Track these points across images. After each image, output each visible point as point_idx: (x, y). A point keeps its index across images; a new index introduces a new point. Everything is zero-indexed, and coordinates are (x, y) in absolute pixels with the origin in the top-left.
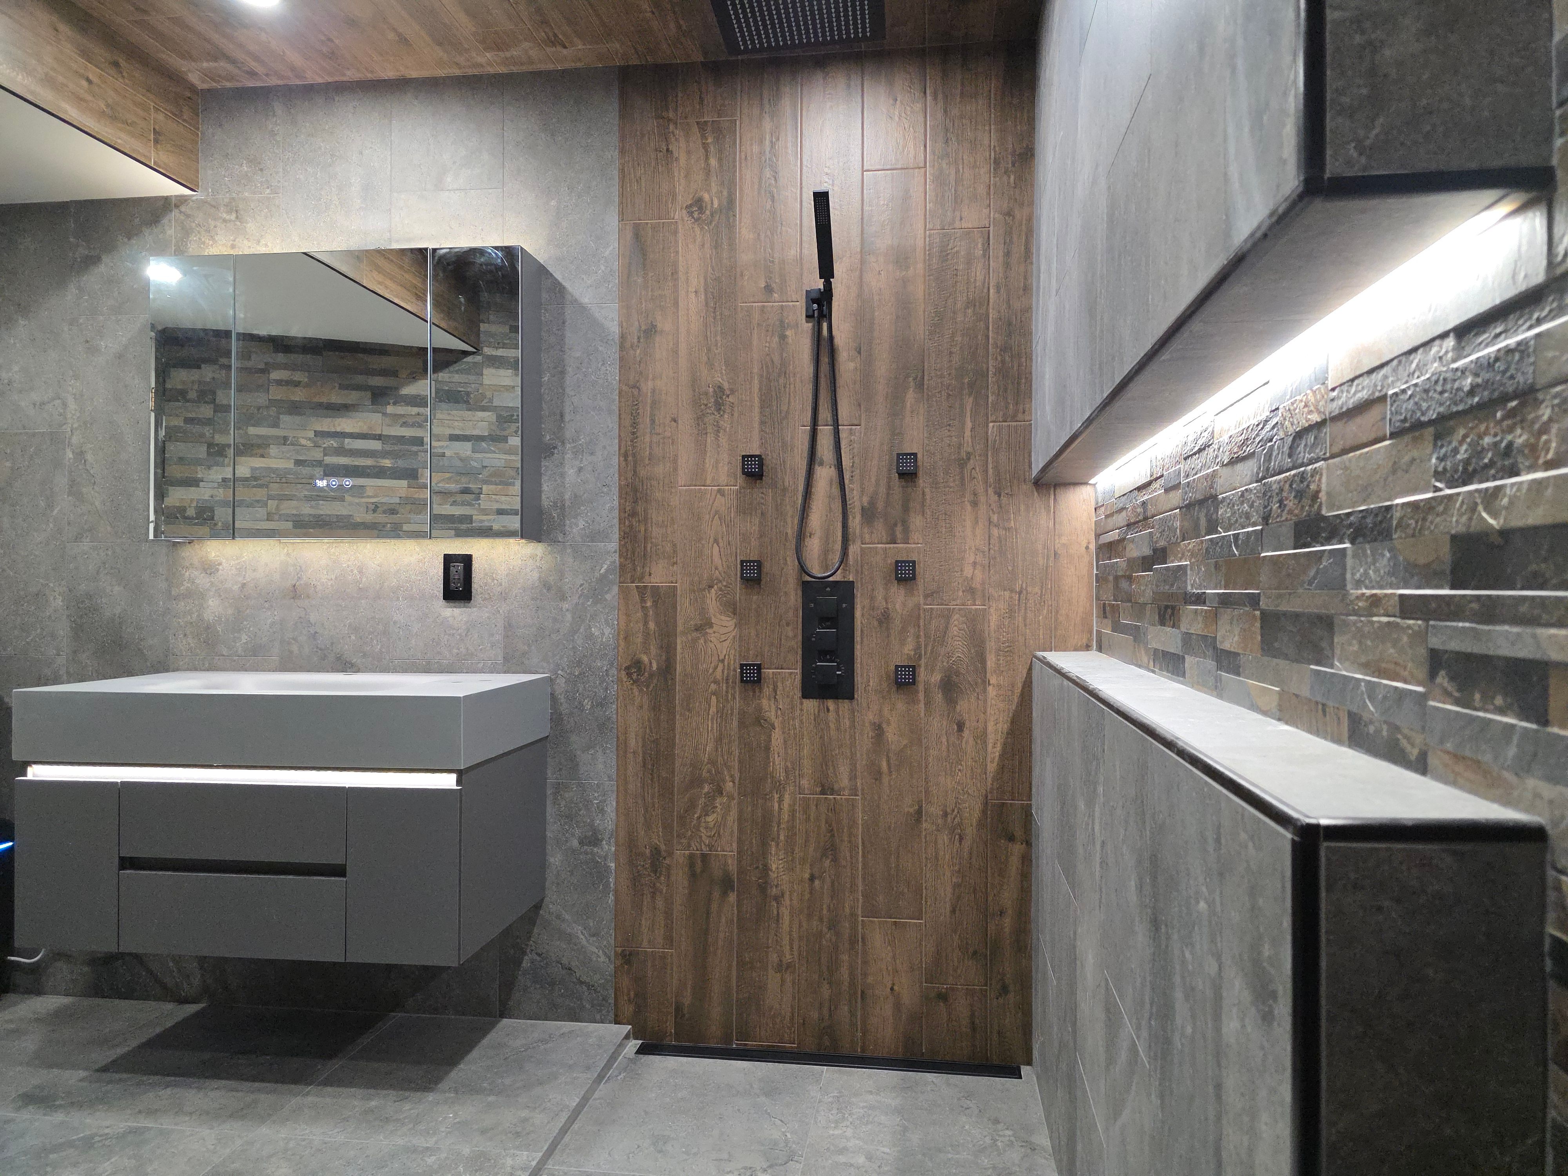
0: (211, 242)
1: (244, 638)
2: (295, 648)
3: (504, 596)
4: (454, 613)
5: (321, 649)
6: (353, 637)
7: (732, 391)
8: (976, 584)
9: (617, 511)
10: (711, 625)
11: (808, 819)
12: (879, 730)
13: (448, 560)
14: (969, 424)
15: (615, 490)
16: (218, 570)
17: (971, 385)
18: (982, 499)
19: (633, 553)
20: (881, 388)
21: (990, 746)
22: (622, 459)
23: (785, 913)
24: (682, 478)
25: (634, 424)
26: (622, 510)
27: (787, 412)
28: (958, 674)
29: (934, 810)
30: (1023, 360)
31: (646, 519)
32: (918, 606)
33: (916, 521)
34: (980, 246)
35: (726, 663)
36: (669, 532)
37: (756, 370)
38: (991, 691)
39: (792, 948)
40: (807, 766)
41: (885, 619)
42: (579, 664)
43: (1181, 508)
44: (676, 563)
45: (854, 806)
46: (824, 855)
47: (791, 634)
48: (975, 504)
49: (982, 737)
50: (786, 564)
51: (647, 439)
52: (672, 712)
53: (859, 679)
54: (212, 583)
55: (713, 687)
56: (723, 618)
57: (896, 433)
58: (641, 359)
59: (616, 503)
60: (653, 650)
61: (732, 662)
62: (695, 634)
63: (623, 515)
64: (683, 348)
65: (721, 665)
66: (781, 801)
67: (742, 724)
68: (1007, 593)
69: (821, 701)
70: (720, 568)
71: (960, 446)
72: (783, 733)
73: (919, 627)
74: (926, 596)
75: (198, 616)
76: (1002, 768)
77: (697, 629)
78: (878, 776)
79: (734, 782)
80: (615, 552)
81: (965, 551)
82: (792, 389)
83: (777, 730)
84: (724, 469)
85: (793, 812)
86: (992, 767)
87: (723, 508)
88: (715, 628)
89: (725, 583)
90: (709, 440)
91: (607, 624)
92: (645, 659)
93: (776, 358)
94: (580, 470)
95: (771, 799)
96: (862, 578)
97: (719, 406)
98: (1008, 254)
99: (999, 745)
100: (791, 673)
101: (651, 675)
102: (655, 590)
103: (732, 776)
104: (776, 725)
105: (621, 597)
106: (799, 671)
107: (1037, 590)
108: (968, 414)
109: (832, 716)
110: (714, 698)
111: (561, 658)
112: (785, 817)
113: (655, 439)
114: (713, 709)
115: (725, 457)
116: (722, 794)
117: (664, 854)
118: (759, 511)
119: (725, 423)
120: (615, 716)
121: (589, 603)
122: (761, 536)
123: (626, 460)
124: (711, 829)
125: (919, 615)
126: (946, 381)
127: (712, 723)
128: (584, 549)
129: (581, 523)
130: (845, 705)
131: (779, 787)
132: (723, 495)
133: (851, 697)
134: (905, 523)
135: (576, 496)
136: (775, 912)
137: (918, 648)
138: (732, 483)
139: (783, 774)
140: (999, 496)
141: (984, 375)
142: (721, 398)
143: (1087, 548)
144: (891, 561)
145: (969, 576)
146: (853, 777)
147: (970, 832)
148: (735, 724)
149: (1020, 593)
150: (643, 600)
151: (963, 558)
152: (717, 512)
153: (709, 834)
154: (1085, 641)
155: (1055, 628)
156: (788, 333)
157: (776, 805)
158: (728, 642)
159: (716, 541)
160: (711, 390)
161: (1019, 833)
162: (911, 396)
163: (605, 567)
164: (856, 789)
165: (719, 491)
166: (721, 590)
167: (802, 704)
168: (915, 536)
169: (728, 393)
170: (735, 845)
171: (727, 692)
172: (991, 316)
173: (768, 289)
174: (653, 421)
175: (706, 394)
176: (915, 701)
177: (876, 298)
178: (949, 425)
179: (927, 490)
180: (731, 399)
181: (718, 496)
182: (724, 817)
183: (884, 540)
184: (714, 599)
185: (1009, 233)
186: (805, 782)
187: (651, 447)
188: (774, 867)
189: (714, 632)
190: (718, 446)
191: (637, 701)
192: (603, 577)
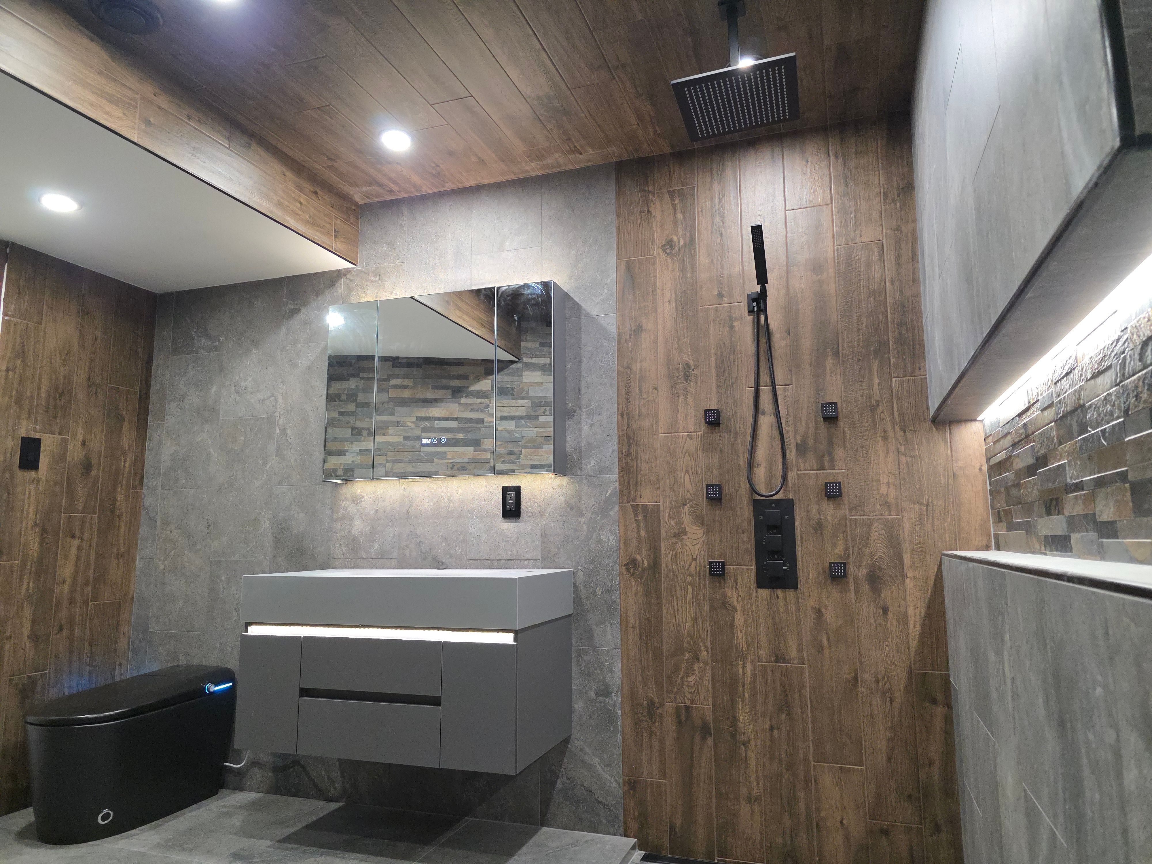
0: (364, 295)
1: (376, 546)
2: (407, 552)
3: (542, 514)
4: (509, 526)
5: (424, 553)
6: (444, 544)
7: (696, 366)
8: (891, 499)
9: (617, 453)
10: (686, 533)
11: (766, 682)
12: (819, 613)
13: (506, 490)
14: (876, 380)
15: (615, 439)
16: (361, 501)
17: (876, 352)
18: (891, 434)
19: (629, 482)
20: (806, 358)
21: (911, 627)
22: (620, 417)
23: (752, 755)
24: (662, 428)
25: (628, 393)
26: (620, 452)
27: (737, 378)
28: (880, 568)
29: (867, 676)
30: (916, 331)
31: (637, 458)
32: (845, 517)
33: (840, 453)
34: (876, 254)
35: (698, 562)
36: (653, 466)
37: (712, 351)
38: (909, 584)
39: (758, 784)
40: (763, 640)
41: (819, 528)
42: (592, 562)
43: (1056, 421)
44: (659, 488)
45: (802, 673)
46: (780, 710)
47: (745, 539)
48: (885, 438)
49: (903, 619)
50: (739, 487)
51: (637, 402)
52: (659, 597)
53: (801, 573)
54: (358, 510)
55: (689, 579)
56: (694, 527)
57: (819, 389)
58: (632, 349)
59: (616, 447)
60: (645, 553)
61: (702, 561)
62: (674, 540)
63: (621, 455)
64: (661, 339)
65: (694, 562)
66: (744, 667)
67: (712, 608)
68: (917, 506)
69: (772, 590)
70: (691, 492)
71: (870, 397)
72: (744, 615)
73: (846, 532)
74: (851, 509)
75: (349, 531)
76: (922, 644)
77: (676, 536)
78: (820, 649)
79: (708, 652)
80: (616, 481)
81: (880, 474)
82: (740, 362)
83: (739, 612)
84: (691, 421)
85: (754, 676)
86: (913, 644)
87: (692, 448)
88: (689, 535)
89: (695, 502)
90: (680, 401)
91: (612, 533)
92: (639, 558)
93: (727, 342)
94: (592, 425)
95: (738, 665)
96: (799, 497)
97: (687, 377)
98: (898, 257)
99: (918, 626)
100: (748, 569)
101: (643, 571)
102: (645, 508)
103: (706, 647)
104: (738, 608)
105: (621, 512)
106: (753, 567)
107: (941, 503)
108: (875, 373)
109: (781, 602)
110: (690, 587)
111: (580, 558)
112: (748, 680)
113: (643, 402)
114: (690, 596)
115: (692, 412)
116: (699, 660)
117: (657, 705)
118: (718, 449)
119: (692, 389)
120: (618, 600)
121: (598, 518)
122: (721, 467)
123: (622, 417)
124: (692, 687)
125: (846, 523)
126: (856, 350)
127: (690, 607)
128: (595, 480)
129: (593, 462)
130: (791, 594)
131: (743, 657)
132: (691, 439)
133: (795, 587)
134: (830, 454)
135: (589, 444)
136: (744, 755)
137: (846, 549)
138: (698, 430)
139: (745, 646)
140: (905, 432)
141: (886, 344)
142: (688, 372)
143: (980, 469)
144: (821, 483)
145: (885, 493)
146: (800, 650)
147: (899, 696)
148: (707, 607)
149: (927, 505)
150: (636, 515)
151: (878, 480)
152: (687, 451)
153: (690, 691)
154: (984, 543)
155: (959, 533)
156: (736, 324)
157: (741, 670)
158: (698, 545)
159: (687, 472)
160: (681, 366)
161: (940, 698)
162: (829, 362)
163: (609, 492)
164: (803, 658)
165: (688, 436)
166: (692, 507)
167: (757, 592)
168: (839, 464)
169: (693, 368)
170: (710, 700)
171: (700, 583)
172: (888, 301)
173: (720, 295)
174: (640, 390)
175: (678, 369)
176: (846, 591)
177: (799, 295)
178: (861, 381)
179: (846, 429)
180: (695, 372)
181: (688, 439)
182: (701, 678)
183: (815, 468)
184: (687, 514)
185: (898, 243)
186: (762, 653)
187: (639, 407)
188: (741, 718)
189: (688, 538)
190: (687, 404)
191: (634, 589)
192: (607, 500)
